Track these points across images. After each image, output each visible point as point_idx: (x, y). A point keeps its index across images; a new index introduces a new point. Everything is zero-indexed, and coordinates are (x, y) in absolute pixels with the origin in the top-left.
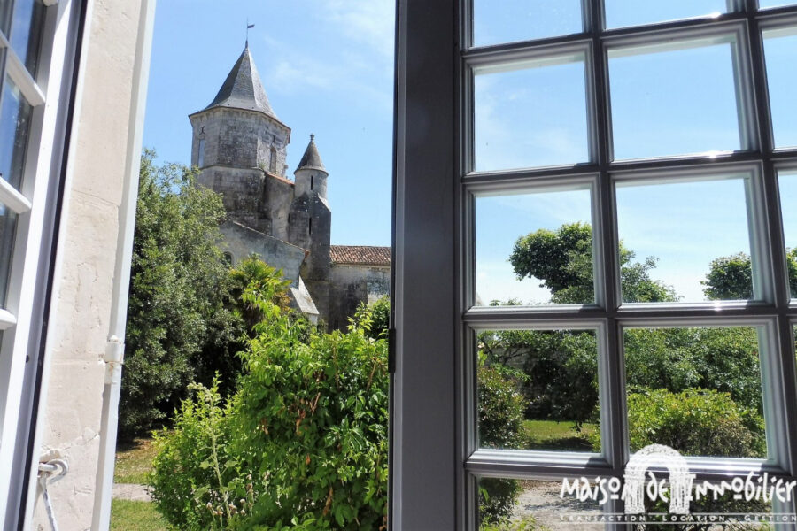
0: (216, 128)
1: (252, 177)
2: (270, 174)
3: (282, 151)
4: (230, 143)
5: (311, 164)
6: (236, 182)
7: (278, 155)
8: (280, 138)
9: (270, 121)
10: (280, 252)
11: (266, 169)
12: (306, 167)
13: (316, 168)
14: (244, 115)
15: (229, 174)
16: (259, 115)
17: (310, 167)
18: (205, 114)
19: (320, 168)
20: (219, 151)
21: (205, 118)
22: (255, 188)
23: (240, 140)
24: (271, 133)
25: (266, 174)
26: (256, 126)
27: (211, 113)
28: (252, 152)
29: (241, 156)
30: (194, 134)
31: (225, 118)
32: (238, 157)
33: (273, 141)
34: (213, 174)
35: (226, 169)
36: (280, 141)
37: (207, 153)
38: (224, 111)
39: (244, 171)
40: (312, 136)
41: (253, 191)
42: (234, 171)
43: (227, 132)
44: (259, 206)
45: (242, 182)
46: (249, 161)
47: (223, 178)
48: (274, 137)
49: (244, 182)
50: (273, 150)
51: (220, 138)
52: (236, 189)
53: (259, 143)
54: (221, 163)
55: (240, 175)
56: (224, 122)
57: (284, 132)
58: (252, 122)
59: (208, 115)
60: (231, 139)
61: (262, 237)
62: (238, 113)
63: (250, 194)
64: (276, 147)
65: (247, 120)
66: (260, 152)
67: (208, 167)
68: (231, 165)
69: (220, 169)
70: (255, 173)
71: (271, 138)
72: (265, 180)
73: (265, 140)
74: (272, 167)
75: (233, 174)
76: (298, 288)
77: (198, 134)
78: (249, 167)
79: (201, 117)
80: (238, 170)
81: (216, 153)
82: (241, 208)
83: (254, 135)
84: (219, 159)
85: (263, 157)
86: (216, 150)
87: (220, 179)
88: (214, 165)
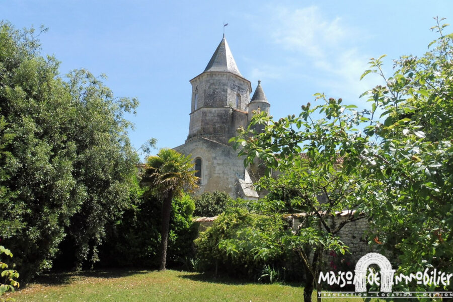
0: (204, 86)
1: (224, 112)
2: (236, 109)
3: (245, 95)
4: (211, 93)
5: (258, 99)
6: (214, 116)
7: (242, 98)
8: (243, 88)
9: (236, 78)
10: (232, 155)
11: (234, 107)
12: (254, 101)
13: (261, 101)
14: (220, 76)
15: (210, 112)
16: (228, 74)
17: (257, 101)
18: (197, 78)
19: (263, 101)
20: (205, 99)
21: (198, 81)
22: (226, 119)
23: (217, 91)
24: (237, 84)
25: (233, 109)
26: (227, 82)
27: (201, 77)
28: (224, 97)
29: (218, 100)
30: (193, 91)
31: (208, 79)
32: (216, 101)
33: (239, 90)
34: (202, 113)
35: (209, 109)
36: (244, 89)
37: (199, 101)
38: (208, 75)
39: (219, 109)
40: (259, 82)
41: (225, 121)
42: (213, 110)
43: (210, 87)
44: (229, 130)
45: (218, 116)
46: (223, 103)
47: (207, 115)
48: (239, 87)
49: (220, 116)
50: (238, 95)
51: (205, 91)
52: (215, 121)
53: (229, 91)
54: (206, 105)
55: (217, 112)
56: (207, 81)
57: (246, 84)
58: (224, 79)
59: (199, 78)
60: (212, 91)
61: (220, 146)
62: (216, 75)
63: (223, 123)
64: (240, 93)
65: (222, 78)
66: (229, 97)
67: (199, 109)
68: (212, 106)
69: (205, 109)
70: (227, 110)
71: (237, 88)
72: (233, 114)
73: (233, 89)
74: (238, 106)
75: (213, 112)
76: (244, 180)
77: (194, 90)
78: (222, 106)
79: (196, 80)
80: (216, 109)
81: (203, 101)
82: (218, 132)
83: (226, 87)
84: (204, 103)
85: (231, 100)
86: (203, 98)
87: (206, 115)
88: (202, 107)
